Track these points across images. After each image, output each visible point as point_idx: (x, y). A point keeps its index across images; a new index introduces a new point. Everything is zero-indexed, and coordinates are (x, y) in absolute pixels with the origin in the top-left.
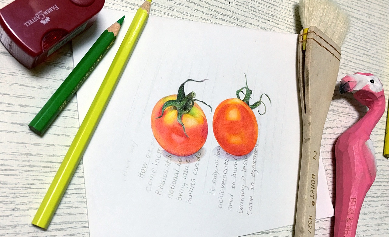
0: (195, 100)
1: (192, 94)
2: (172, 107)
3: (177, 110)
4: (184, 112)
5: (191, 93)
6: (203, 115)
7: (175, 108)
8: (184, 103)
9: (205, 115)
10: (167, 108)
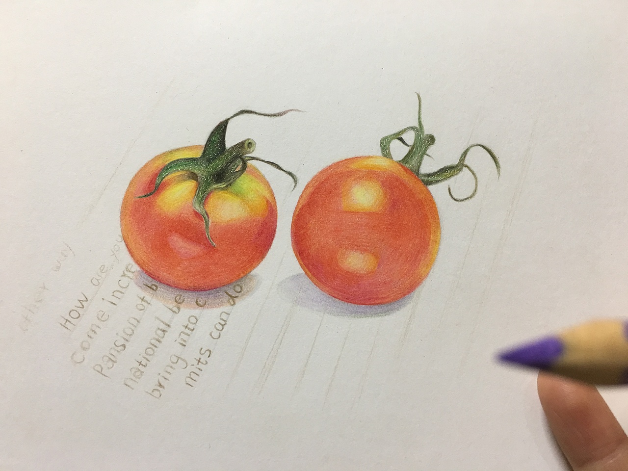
0: (253, 158)
1: (246, 145)
2: (183, 173)
3: (197, 180)
4: (215, 186)
5: (243, 143)
6: (268, 196)
7: (193, 176)
8: (219, 164)
9: (273, 195)
10: (171, 176)
